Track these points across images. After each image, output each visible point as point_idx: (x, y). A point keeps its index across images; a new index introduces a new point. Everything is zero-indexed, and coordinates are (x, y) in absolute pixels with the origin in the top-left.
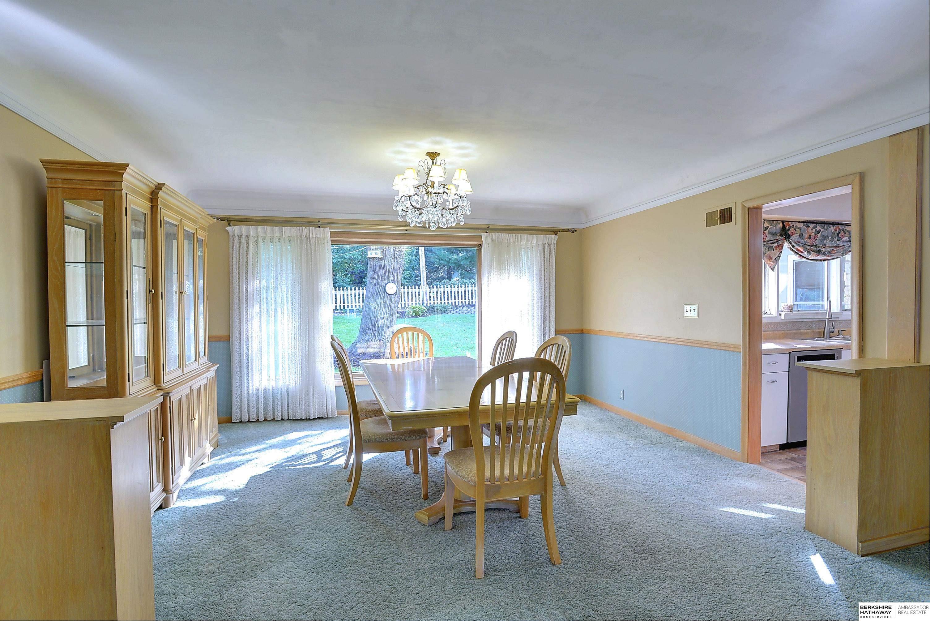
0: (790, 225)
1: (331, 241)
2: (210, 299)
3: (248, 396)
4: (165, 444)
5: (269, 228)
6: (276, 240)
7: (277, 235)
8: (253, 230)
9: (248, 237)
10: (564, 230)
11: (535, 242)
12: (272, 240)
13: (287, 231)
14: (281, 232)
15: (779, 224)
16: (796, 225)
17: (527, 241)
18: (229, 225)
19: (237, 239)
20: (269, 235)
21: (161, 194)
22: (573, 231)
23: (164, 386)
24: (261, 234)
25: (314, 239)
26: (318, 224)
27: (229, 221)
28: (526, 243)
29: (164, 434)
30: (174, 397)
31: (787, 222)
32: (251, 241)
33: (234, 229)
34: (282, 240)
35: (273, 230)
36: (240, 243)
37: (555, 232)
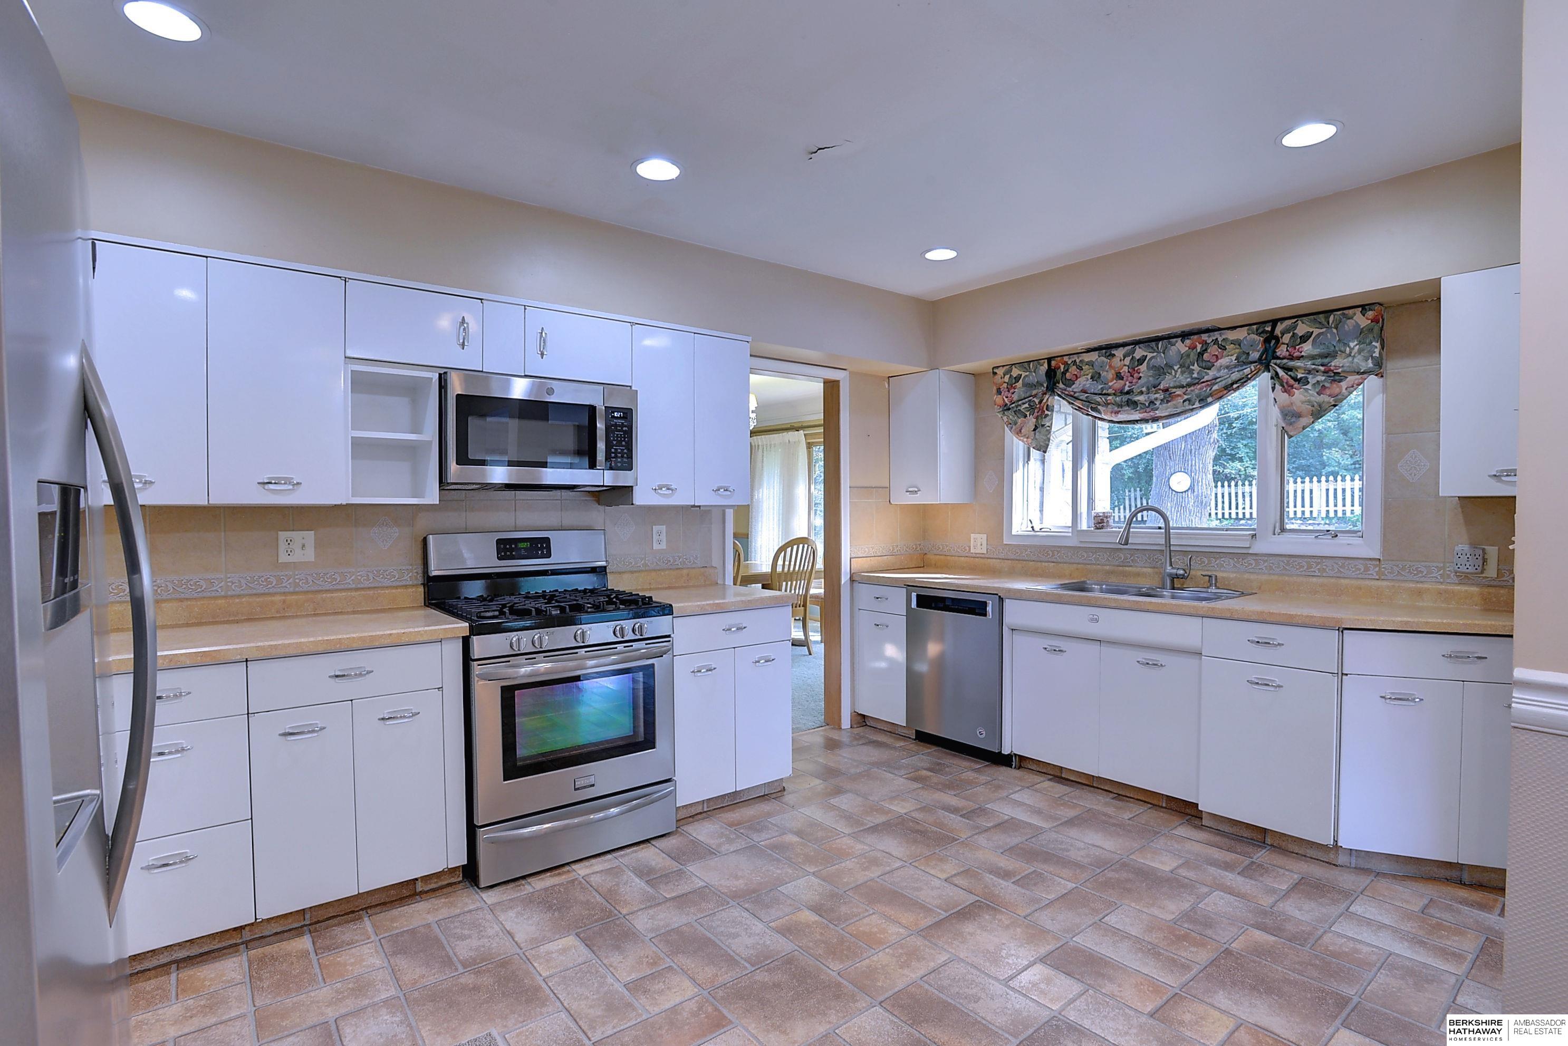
0: (1067, 362)
15: (1042, 365)
16: (1080, 359)
31: (1059, 358)
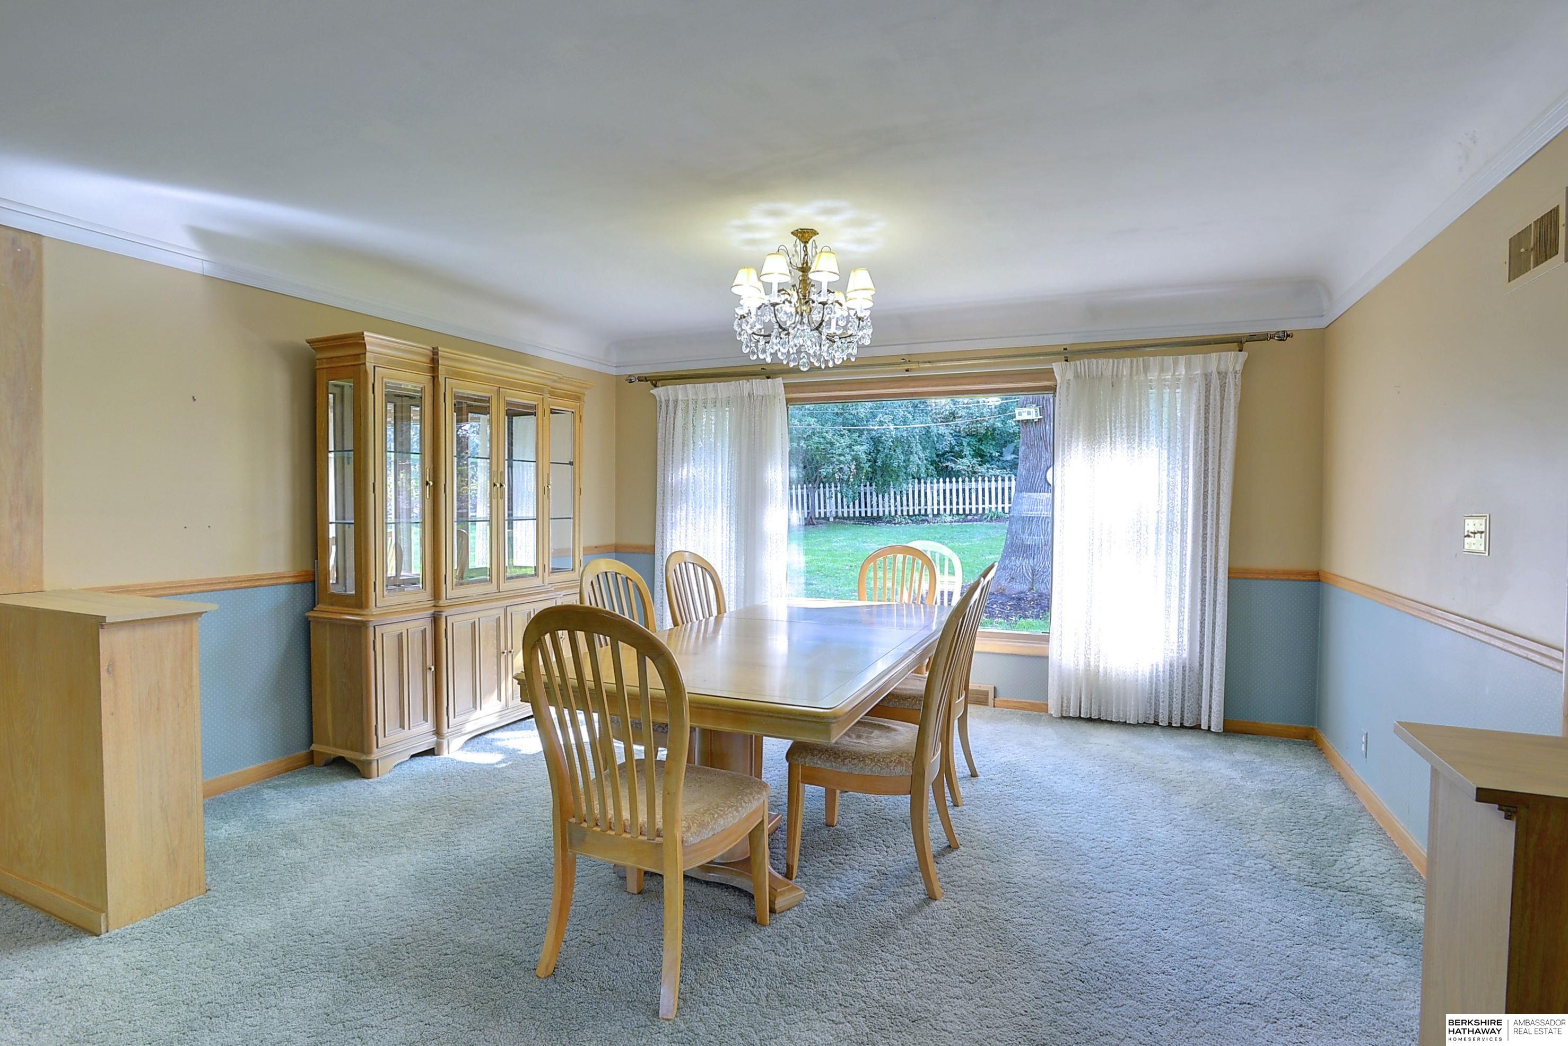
1: (786, 399)
5: (700, 386)
6: (709, 405)
7: (712, 395)
8: (680, 391)
9: (676, 401)
10: (1253, 338)
11: (1182, 371)
12: (705, 403)
13: (724, 389)
14: (716, 391)
17: (1162, 370)
18: (655, 386)
19: (663, 405)
20: (701, 397)
22: (1284, 336)
24: (692, 397)
25: (760, 398)
26: (766, 372)
27: (655, 381)
28: (1159, 374)
32: (681, 406)
33: (660, 392)
34: (719, 404)
35: (706, 389)
36: (667, 409)
37: (1239, 342)
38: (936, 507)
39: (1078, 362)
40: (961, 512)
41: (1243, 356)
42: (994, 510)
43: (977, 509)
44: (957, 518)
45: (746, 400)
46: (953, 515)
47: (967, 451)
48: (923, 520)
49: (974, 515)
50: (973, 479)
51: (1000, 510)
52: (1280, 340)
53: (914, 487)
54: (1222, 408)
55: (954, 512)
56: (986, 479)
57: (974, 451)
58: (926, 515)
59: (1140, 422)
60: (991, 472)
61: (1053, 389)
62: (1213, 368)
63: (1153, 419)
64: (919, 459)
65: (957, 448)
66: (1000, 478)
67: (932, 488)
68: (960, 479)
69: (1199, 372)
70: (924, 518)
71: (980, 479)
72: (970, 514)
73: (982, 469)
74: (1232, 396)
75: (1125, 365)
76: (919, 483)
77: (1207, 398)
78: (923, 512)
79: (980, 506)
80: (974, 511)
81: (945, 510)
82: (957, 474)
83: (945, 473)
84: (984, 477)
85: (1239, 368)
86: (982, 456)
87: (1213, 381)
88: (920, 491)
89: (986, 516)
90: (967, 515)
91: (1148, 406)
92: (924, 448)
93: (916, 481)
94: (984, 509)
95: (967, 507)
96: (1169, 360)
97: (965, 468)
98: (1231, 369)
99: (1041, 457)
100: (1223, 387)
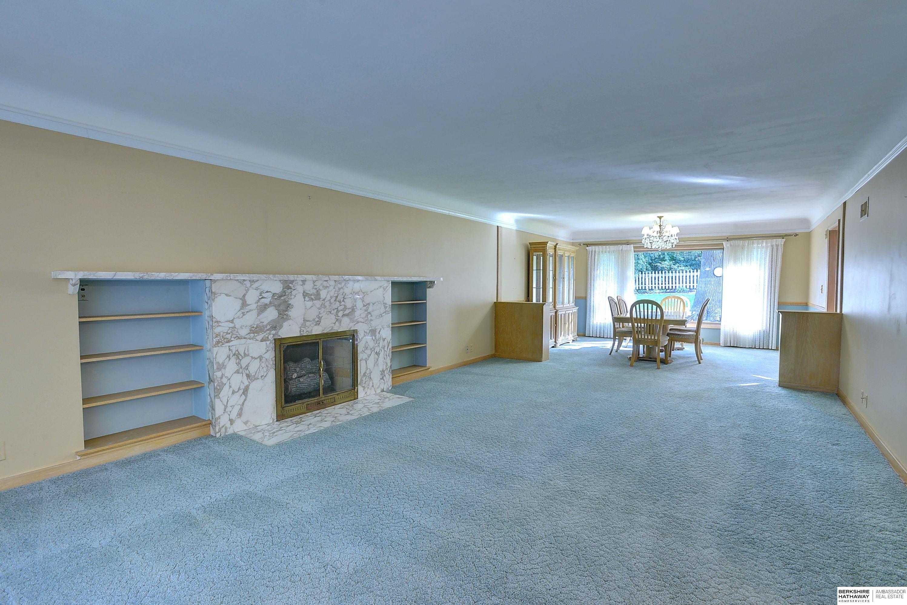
1: (634, 251)
2: (576, 280)
3: (593, 325)
4: (556, 327)
8: (597, 248)
9: (595, 251)
10: (786, 235)
11: (764, 245)
12: (606, 252)
13: (612, 248)
14: (610, 248)
19: (590, 253)
20: (604, 250)
21: (557, 246)
23: (556, 308)
24: (601, 250)
25: (625, 251)
26: (628, 243)
27: (587, 245)
28: (757, 245)
29: (556, 324)
30: (559, 313)
32: (597, 253)
33: (589, 248)
34: (610, 252)
35: (606, 248)
36: (592, 254)
37: (782, 236)
38: (650, 285)
39: (731, 241)
40: (664, 288)
41: (784, 240)
42: (681, 287)
43: (672, 287)
44: (662, 291)
45: (621, 251)
46: (660, 289)
47: (667, 258)
48: (644, 292)
49: (671, 289)
50: (670, 272)
51: (684, 287)
52: (795, 236)
53: (639, 276)
54: (777, 255)
55: (660, 288)
56: (677, 272)
57: (670, 257)
58: (645, 289)
59: (751, 259)
60: (680, 268)
61: (723, 249)
62: (774, 244)
63: (755, 258)
64: (643, 262)
65: (662, 256)
66: (684, 271)
67: (648, 276)
68: (663, 272)
69: (770, 244)
70: (644, 291)
71: (674, 271)
72: (668, 289)
73: (675, 267)
74: (780, 252)
75: (746, 243)
76: (642, 274)
77: (772, 252)
78: (643, 288)
79: (674, 285)
80: (670, 288)
81: (655, 287)
82: (662, 269)
83: (655, 269)
84: (676, 270)
85: (783, 243)
86: (674, 260)
87: (774, 247)
88: (642, 278)
89: (677, 290)
90: (667, 290)
91: (753, 254)
92: (645, 257)
93: (640, 272)
94: (676, 287)
95: (667, 285)
96: (760, 241)
97: (667, 266)
98: (780, 244)
99: (711, 264)
100: (777, 249)
